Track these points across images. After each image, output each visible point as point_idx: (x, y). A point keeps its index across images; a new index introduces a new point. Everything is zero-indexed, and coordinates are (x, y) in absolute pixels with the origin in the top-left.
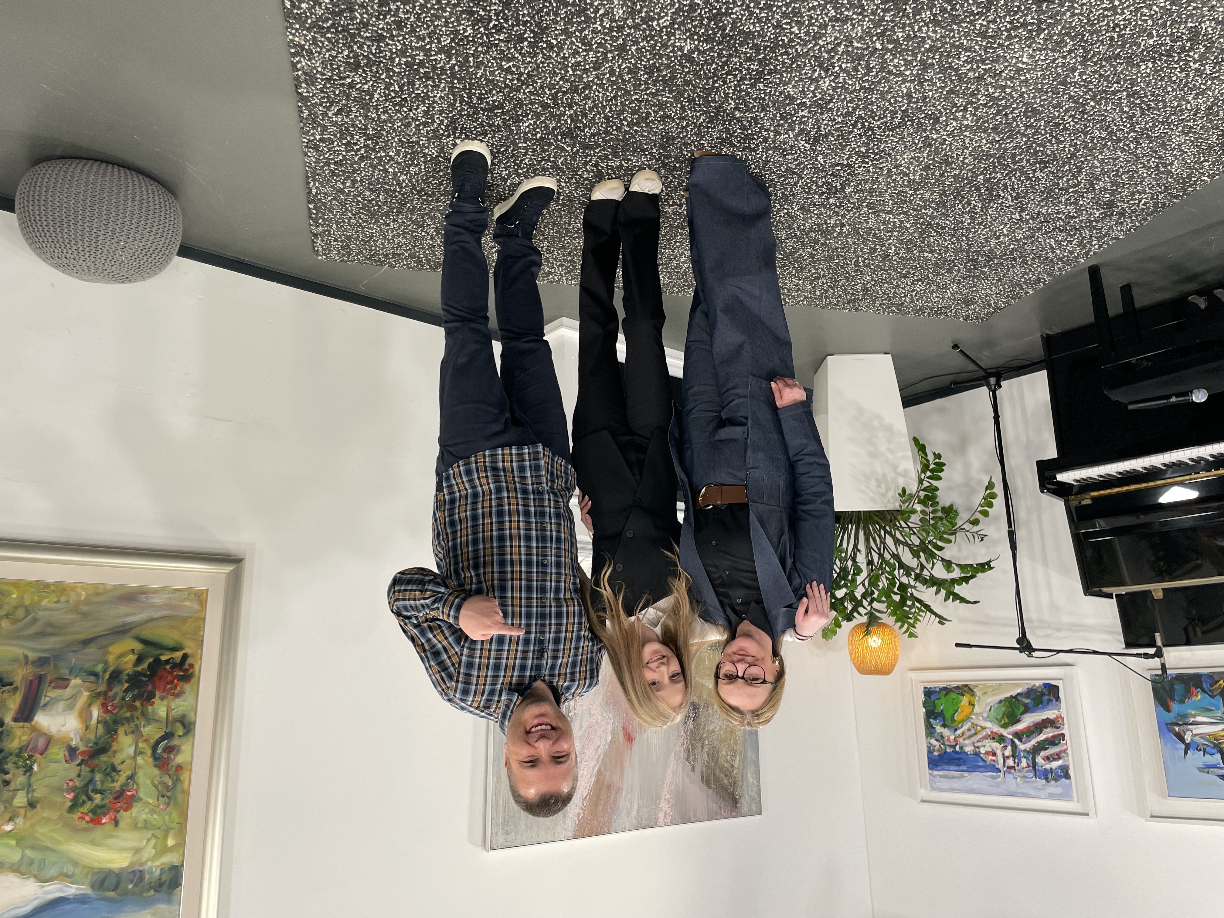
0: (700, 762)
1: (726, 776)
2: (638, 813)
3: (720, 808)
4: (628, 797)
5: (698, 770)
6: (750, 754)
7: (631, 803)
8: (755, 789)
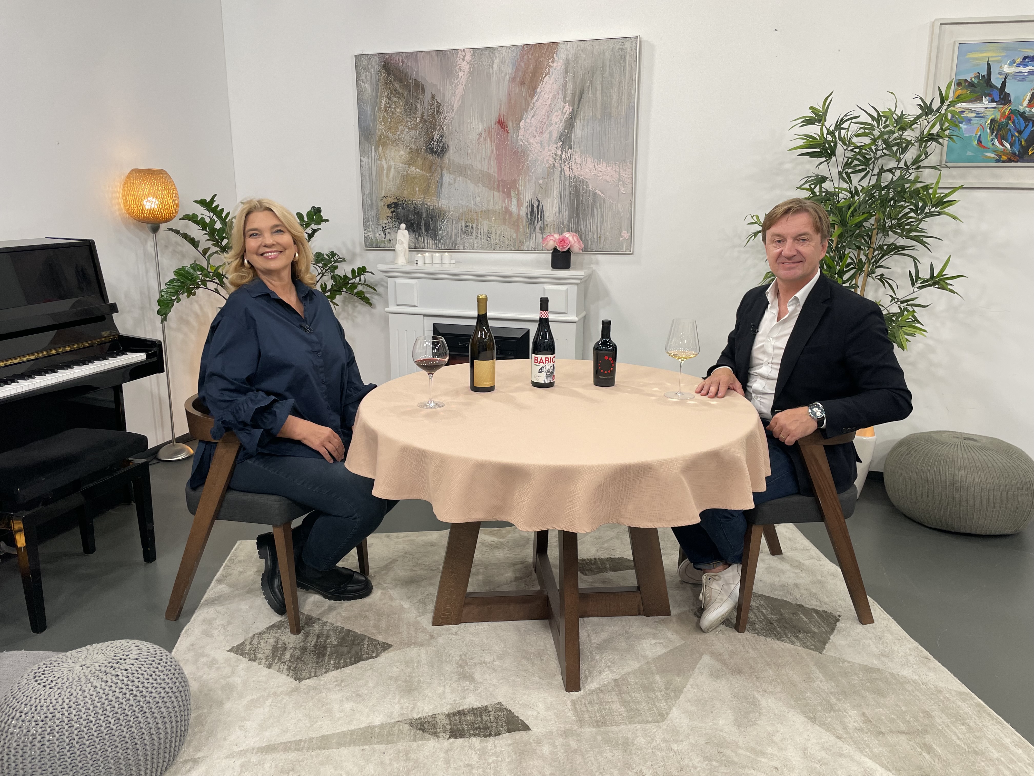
0: (426, 103)
1: (396, 90)
2: (493, 62)
3: (403, 62)
4: (503, 74)
5: (428, 96)
6: (369, 109)
7: (500, 70)
8: (363, 77)
